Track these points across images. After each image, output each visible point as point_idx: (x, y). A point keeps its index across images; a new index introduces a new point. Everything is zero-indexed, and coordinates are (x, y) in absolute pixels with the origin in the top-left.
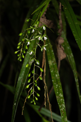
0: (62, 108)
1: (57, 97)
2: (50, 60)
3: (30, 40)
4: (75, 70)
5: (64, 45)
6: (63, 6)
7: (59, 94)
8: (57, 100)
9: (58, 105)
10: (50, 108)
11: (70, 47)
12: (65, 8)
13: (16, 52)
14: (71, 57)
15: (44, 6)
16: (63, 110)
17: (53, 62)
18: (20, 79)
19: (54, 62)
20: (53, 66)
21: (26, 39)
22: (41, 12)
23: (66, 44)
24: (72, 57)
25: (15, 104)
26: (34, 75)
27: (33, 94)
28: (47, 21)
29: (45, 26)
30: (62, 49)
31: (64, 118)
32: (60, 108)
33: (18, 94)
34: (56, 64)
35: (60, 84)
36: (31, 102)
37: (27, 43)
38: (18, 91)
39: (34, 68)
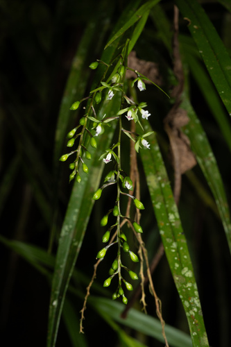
0: (191, 308)
1: (176, 278)
2: (151, 173)
3: (103, 121)
4: (221, 199)
5: (187, 131)
6: (189, 20)
7: (181, 268)
8: (178, 286)
9: (180, 299)
10: (158, 310)
11: (204, 133)
12: (195, 27)
13: (64, 158)
14: (208, 163)
15: (136, 24)
16: (194, 314)
17: (160, 178)
18: (66, 231)
19: (163, 179)
20: (162, 191)
21: (92, 119)
22: (128, 40)
23: (193, 127)
24: (212, 163)
25: (55, 303)
26: (118, 219)
27: (118, 274)
28: (138, 63)
29: (143, 81)
30: (185, 142)
31: (198, 338)
32: (185, 310)
33: (61, 275)
34: (168, 183)
35: (184, 241)
36: (115, 296)
37: (95, 129)
38: (63, 266)
39: (118, 199)
